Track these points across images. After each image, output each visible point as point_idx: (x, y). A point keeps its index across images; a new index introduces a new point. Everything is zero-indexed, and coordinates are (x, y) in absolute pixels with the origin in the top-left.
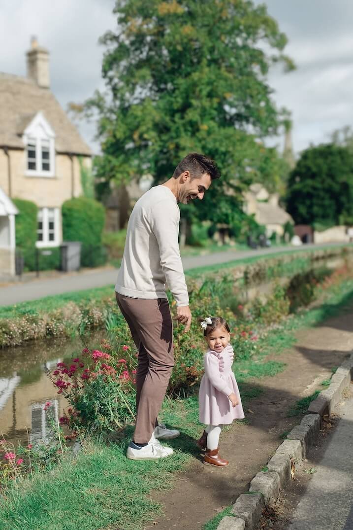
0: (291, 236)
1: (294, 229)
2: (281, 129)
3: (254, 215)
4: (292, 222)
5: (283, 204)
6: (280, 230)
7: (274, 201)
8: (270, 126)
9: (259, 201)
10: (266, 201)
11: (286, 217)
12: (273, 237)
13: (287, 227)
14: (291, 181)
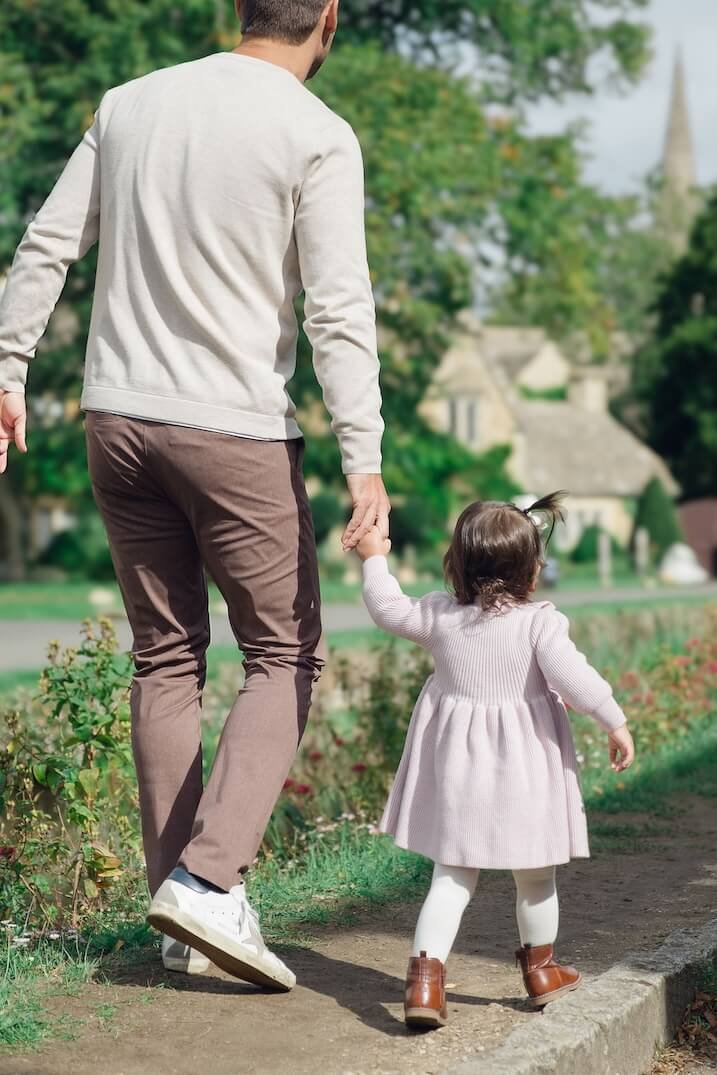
0: (662, 544)
1: (678, 516)
2: (601, 64)
3: (503, 453)
4: (671, 487)
5: (633, 412)
6: (616, 521)
7: (594, 395)
8: (553, 51)
9: (528, 394)
10: (559, 395)
11: (643, 465)
12: (584, 554)
13: (645, 508)
14: (671, 306)
